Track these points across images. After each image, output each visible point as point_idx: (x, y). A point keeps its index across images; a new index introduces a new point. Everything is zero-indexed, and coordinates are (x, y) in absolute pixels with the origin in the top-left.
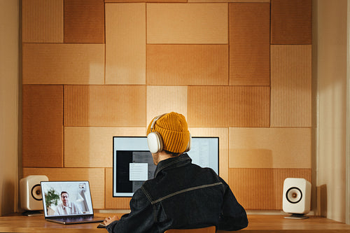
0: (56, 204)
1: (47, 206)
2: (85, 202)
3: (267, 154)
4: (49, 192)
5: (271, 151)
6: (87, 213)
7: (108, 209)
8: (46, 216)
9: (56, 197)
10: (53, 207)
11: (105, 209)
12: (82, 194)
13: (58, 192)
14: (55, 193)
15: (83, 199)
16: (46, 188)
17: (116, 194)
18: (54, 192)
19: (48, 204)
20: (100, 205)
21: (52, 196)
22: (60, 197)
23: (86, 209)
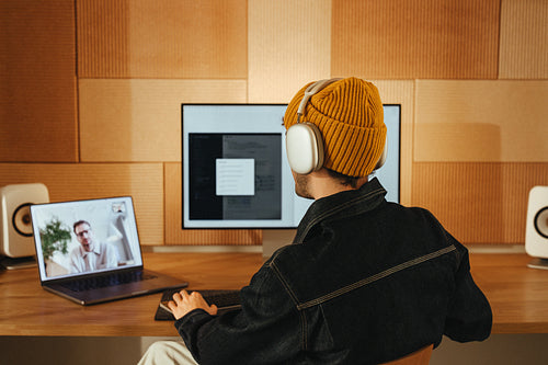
0: (64, 251)
1: (46, 258)
2: (124, 241)
3: (491, 133)
4: (49, 227)
5: (498, 127)
6: (130, 264)
7: (171, 245)
8: (44, 278)
9: (63, 235)
10: (57, 257)
11: (165, 244)
12: (119, 224)
13: (67, 225)
14: (62, 228)
15: (120, 235)
16: (42, 217)
17: (188, 223)
18: (58, 224)
19: (48, 252)
20: (154, 238)
21: (56, 234)
22: (73, 234)
23: (128, 256)
